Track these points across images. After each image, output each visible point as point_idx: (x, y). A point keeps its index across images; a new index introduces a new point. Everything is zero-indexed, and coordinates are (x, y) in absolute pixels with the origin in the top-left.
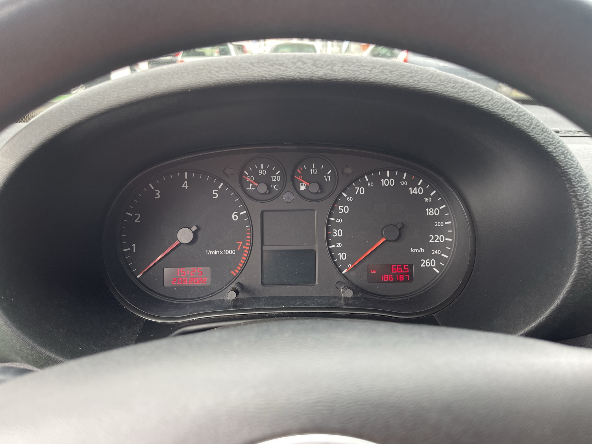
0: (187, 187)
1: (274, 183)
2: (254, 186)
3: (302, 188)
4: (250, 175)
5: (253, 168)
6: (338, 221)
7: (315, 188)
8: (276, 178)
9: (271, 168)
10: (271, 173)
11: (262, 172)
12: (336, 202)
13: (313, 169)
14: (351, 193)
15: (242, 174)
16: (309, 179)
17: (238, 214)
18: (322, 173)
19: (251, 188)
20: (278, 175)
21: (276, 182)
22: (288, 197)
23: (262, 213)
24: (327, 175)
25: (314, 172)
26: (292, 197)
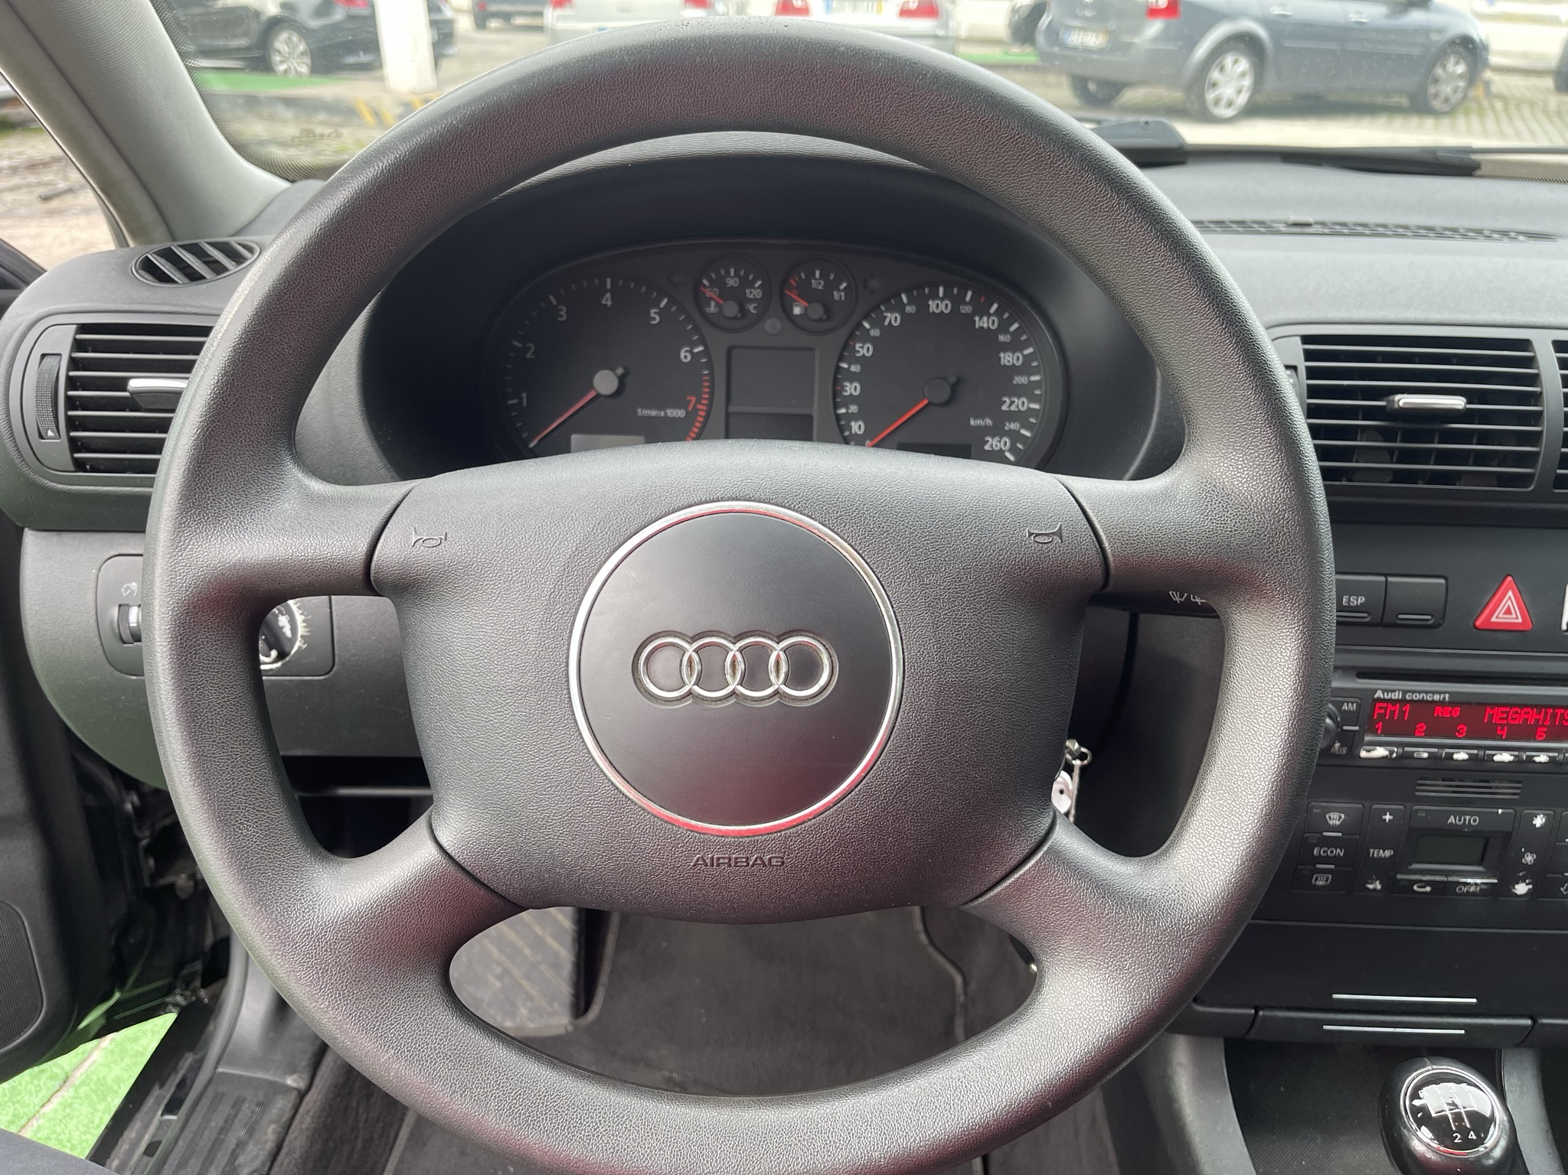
0: (609, 303)
1: (751, 301)
2: (718, 305)
3: (797, 311)
4: (712, 285)
5: (718, 274)
6: (853, 369)
7: (817, 311)
8: (755, 293)
9: (747, 275)
10: (745, 283)
11: (732, 282)
12: (851, 336)
13: (815, 278)
14: (878, 323)
15: (698, 283)
16: (808, 295)
17: (691, 352)
18: (832, 286)
19: (712, 308)
20: (759, 287)
21: (755, 300)
22: (772, 325)
23: (730, 350)
24: (840, 290)
25: (817, 284)
26: (779, 325)
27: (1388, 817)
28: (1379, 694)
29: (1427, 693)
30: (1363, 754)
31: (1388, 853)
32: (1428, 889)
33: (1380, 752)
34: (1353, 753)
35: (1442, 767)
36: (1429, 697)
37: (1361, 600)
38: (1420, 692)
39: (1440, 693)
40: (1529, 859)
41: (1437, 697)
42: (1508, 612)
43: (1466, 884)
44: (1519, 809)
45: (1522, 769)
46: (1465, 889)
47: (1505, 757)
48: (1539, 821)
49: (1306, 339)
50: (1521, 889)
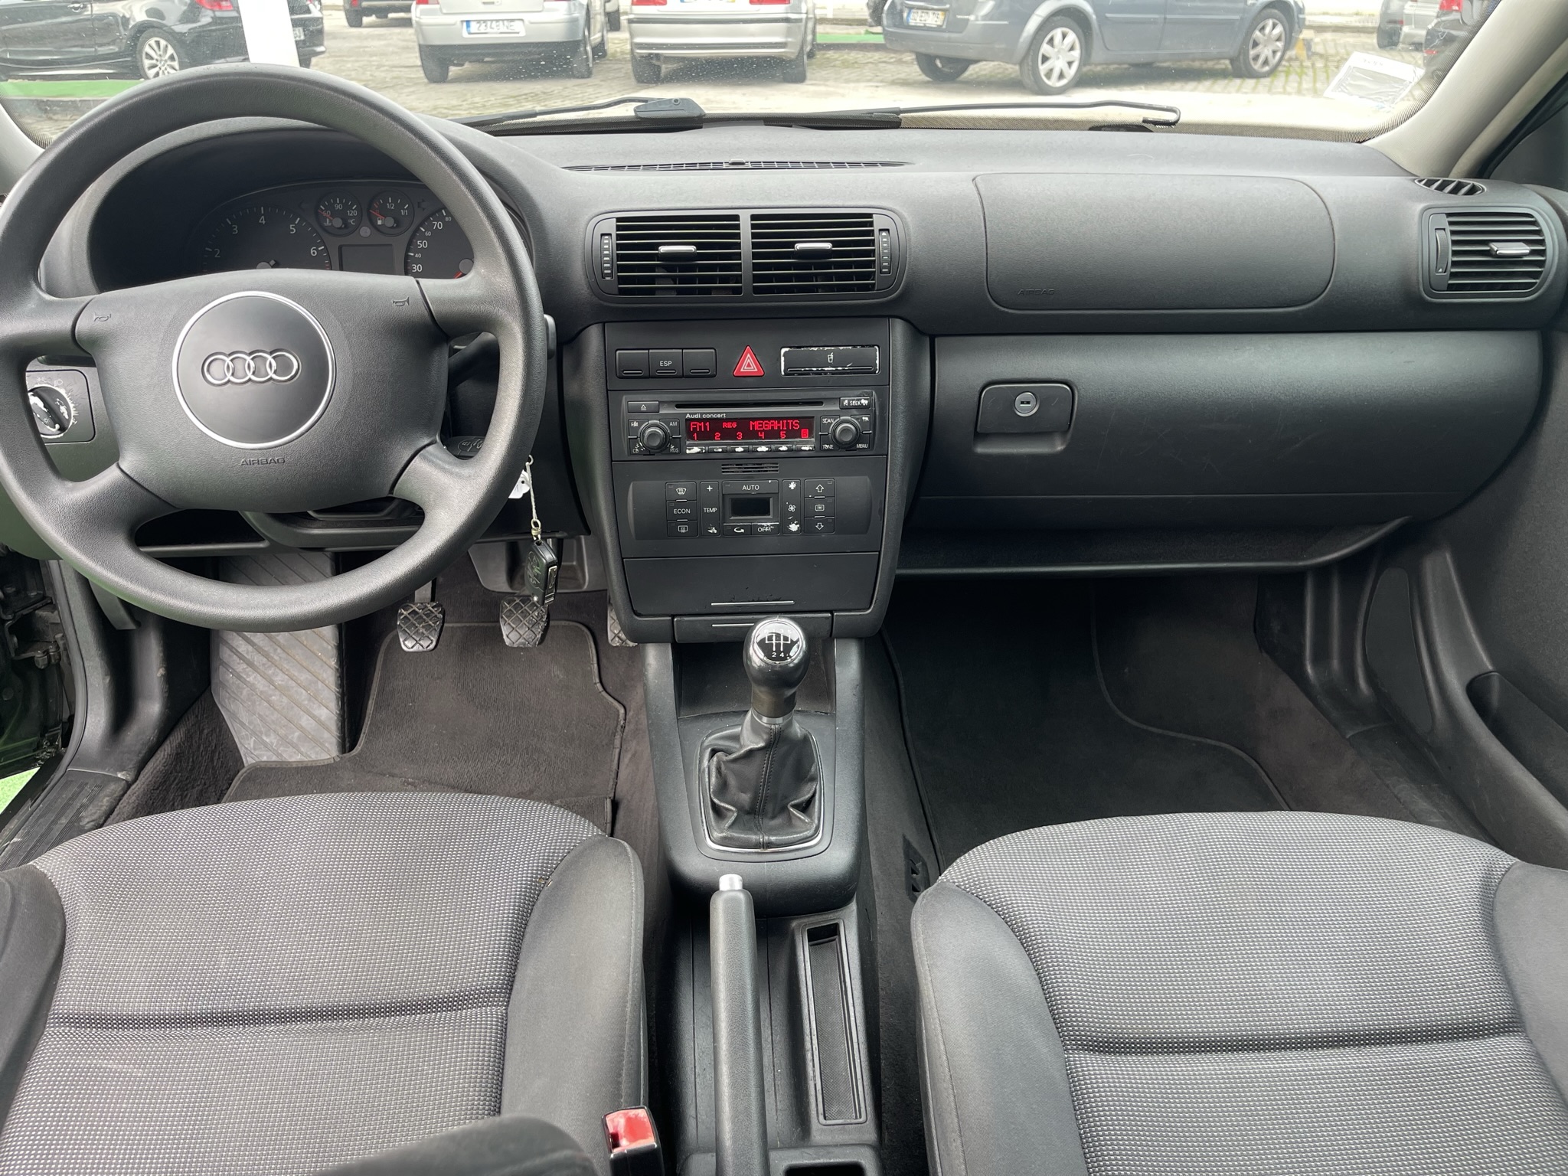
0: (264, 222)
1: (351, 217)
2: (331, 221)
3: (380, 222)
4: (326, 209)
5: (329, 202)
6: (417, 256)
7: (390, 222)
8: (353, 213)
9: (347, 202)
10: (347, 207)
11: (338, 207)
12: (413, 236)
13: (389, 203)
14: (430, 228)
15: (318, 207)
16: (385, 214)
17: (317, 250)
18: (400, 207)
19: (328, 223)
20: (355, 209)
21: (353, 217)
22: (365, 231)
23: (340, 248)
24: (404, 209)
25: (391, 206)
26: (369, 231)
27: (710, 488)
28: (688, 416)
29: (714, 413)
30: (688, 452)
31: (714, 510)
32: (742, 531)
33: (696, 450)
34: (682, 452)
35: (729, 458)
36: (714, 416)
37: (670, 363)
38: (710, 413)
39: (721, 413)
40: (792, 508)
41: (719, 416)
42: (749, 366)
43: (762, 526)
44: (780, 480)
45: (774, 456)
46: (763, 530)
47: (764, 449)
48: (792, 486)
49: (619, 220)
50: (794, 527)
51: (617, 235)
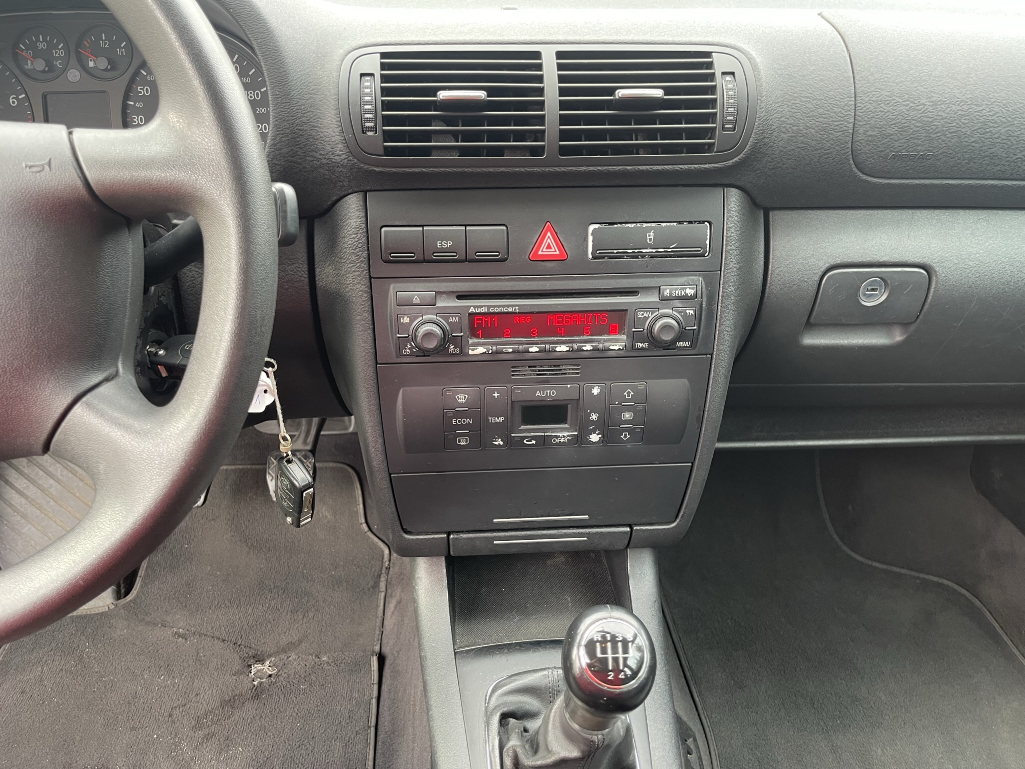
1: (57, 59)
2: (32, 63)
3: (91, 64)
4: (27, 49)
5: (30, 40)
6: (137, 105)
7: (103, 63)
8: (59, 53)
9: (52, 40)
10: (52, 46)
11: (41, 46)
12: (132, 81)
13: (103, 41)
15: (16, 46)
16: (97, 52)
17: (17, 98)
18: (115, 45)
19: (29, 66)
20: (61, 48)
21: (60, 58)
22: (74, 75)
23: (44, 97)
24: (120, 48)
25: (105, 44)
26: (77, 73)
27: (496, 395)
28: (472, 310)
29: (504, 306)
30: (471, 352)
31: (501, 419)
32: (534, 442)
33: (481, 350)
34: (463, 352)
35: (521, 359)
36: (504, 310)
37: (450, 243)
38: (499, 306)
39: (512, 306)
40: (594, 417)
41: (510, 309)
42: (549, 247)
43: (557, 437)
44: (582, 384)
45: (574, 357)
46: (558, 441)
47: (563, 348)
48: (596, 391)
49: (384, 55)
50: (595, 438)
51: (382, 76)
